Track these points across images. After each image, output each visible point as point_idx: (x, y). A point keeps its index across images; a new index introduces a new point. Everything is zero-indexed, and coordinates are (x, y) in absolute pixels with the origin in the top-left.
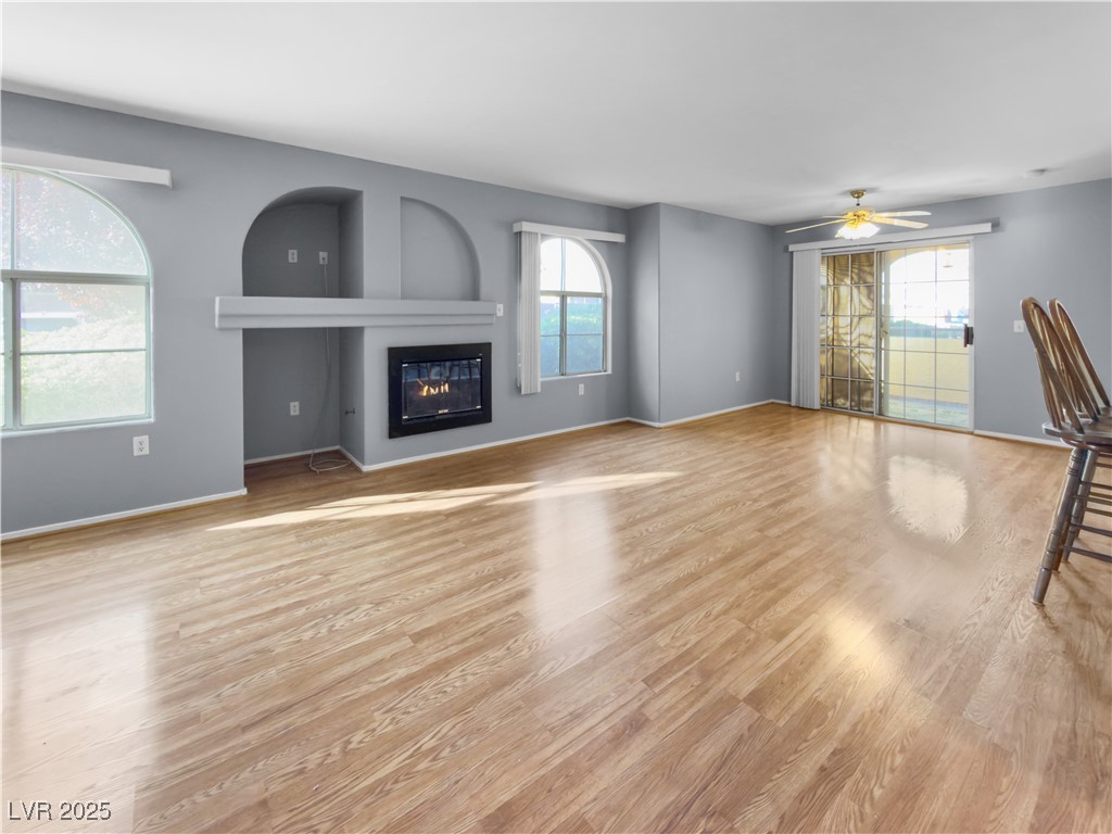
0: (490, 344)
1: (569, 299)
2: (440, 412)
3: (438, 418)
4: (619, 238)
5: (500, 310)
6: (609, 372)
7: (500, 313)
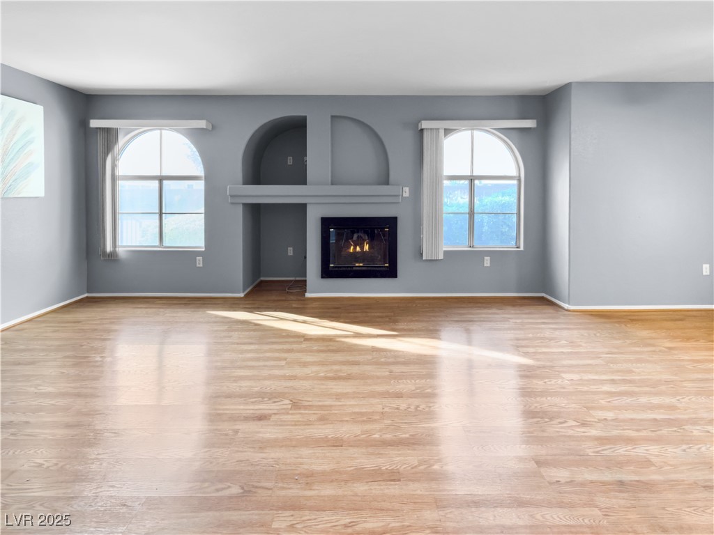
0: (396, 218)
1: (477, 182)
2: (357, 265)
3: (354, 268)
4: (530, 124)
5: (406, 192)
6: (522, 249)
7: (406, 194)
